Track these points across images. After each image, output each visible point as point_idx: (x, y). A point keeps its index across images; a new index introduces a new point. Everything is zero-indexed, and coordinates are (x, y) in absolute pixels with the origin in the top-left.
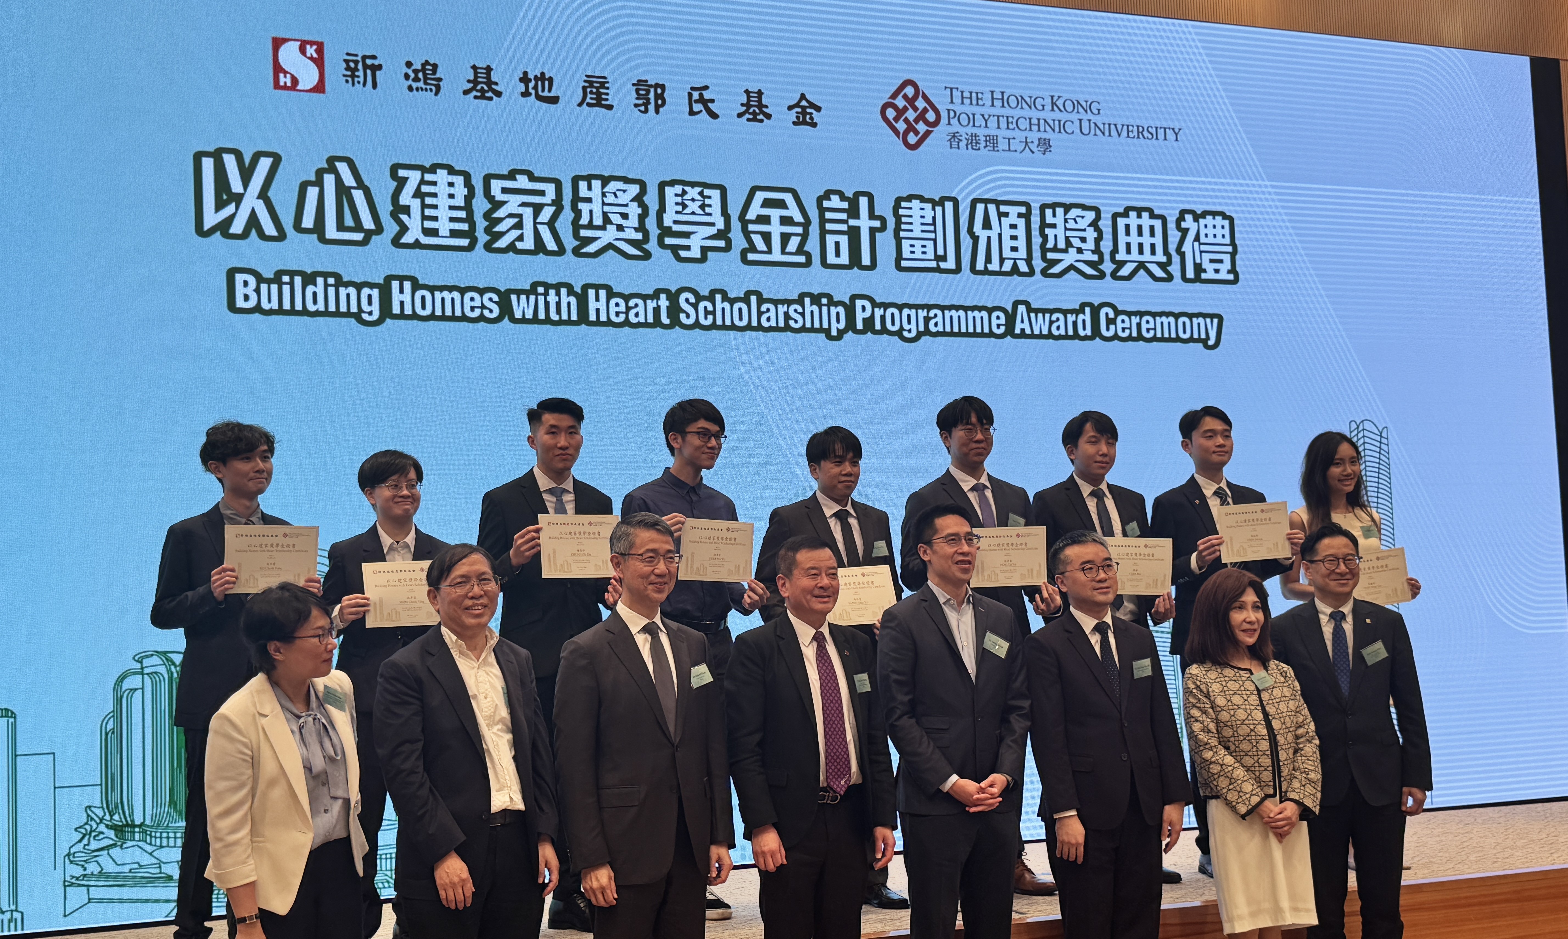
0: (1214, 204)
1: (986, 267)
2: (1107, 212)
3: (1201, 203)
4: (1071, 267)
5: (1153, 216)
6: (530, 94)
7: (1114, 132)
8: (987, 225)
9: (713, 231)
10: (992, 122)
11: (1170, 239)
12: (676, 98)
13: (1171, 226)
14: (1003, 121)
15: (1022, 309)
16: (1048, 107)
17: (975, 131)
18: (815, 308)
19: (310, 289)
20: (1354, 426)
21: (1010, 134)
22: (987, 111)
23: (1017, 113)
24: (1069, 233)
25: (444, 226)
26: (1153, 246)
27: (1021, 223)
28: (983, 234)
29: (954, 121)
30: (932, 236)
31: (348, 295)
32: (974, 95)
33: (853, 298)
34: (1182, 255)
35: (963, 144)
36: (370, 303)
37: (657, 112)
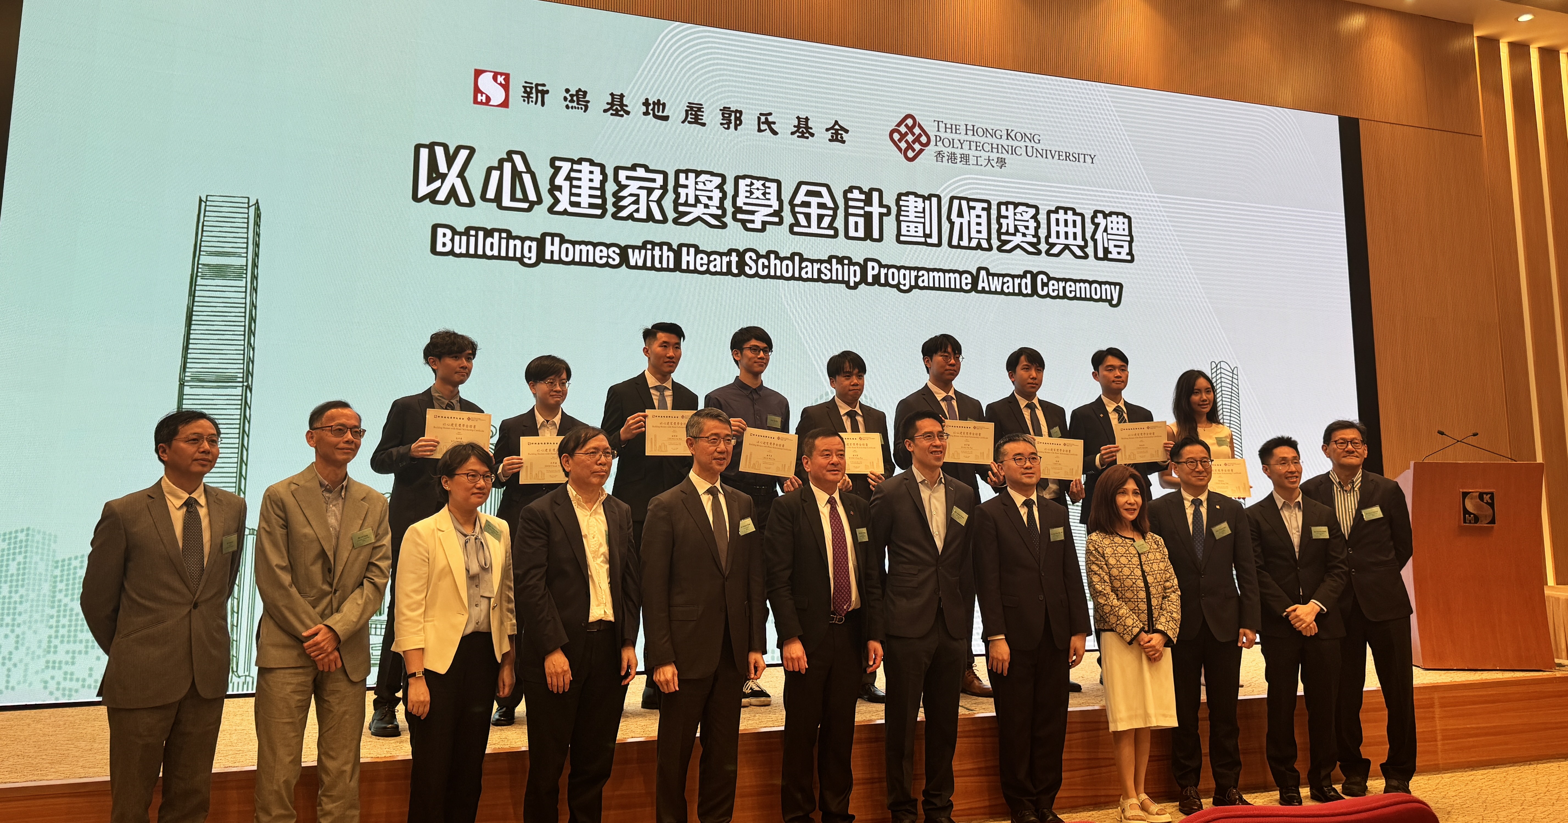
0: (1118, 207)
1: (959, 243)
2: (1044, 209)
3: (1109, 206)
4: (1018, 246)
5: (1075, 213)
6: (649, 114)
7: (1049, 156)
8: (960, 214)
9: (771, 210)
10: (966, 145)
11: (1087, 230)
12: (749, 120)
13: (1088, 221)
14: (973, 145)
15: (983, 273)
16: (1005, 137)
17: (953, 150)
18: (839, 267)
19: (489, 240)
20: (1214, 365)
21: (978, 153)
22: (963, 137)
23: (983, 140)
24: (1017, 223)
25: (585, 201)
26: (1075, 234)
27: (984, 214)
28: (957, 221)
29: (940, 144)
30: (922, 220)
31: (515, 245)
32: (954, 127)
33: (867, 260)
34: (1095, 241)
35: (945, 159)
36: (530, 251)
37: (736, 129)
